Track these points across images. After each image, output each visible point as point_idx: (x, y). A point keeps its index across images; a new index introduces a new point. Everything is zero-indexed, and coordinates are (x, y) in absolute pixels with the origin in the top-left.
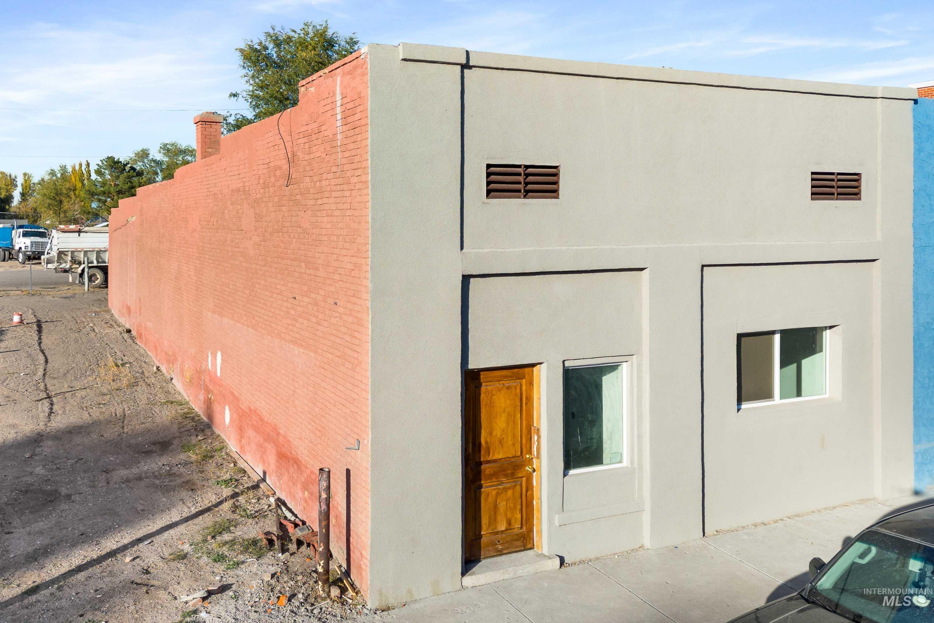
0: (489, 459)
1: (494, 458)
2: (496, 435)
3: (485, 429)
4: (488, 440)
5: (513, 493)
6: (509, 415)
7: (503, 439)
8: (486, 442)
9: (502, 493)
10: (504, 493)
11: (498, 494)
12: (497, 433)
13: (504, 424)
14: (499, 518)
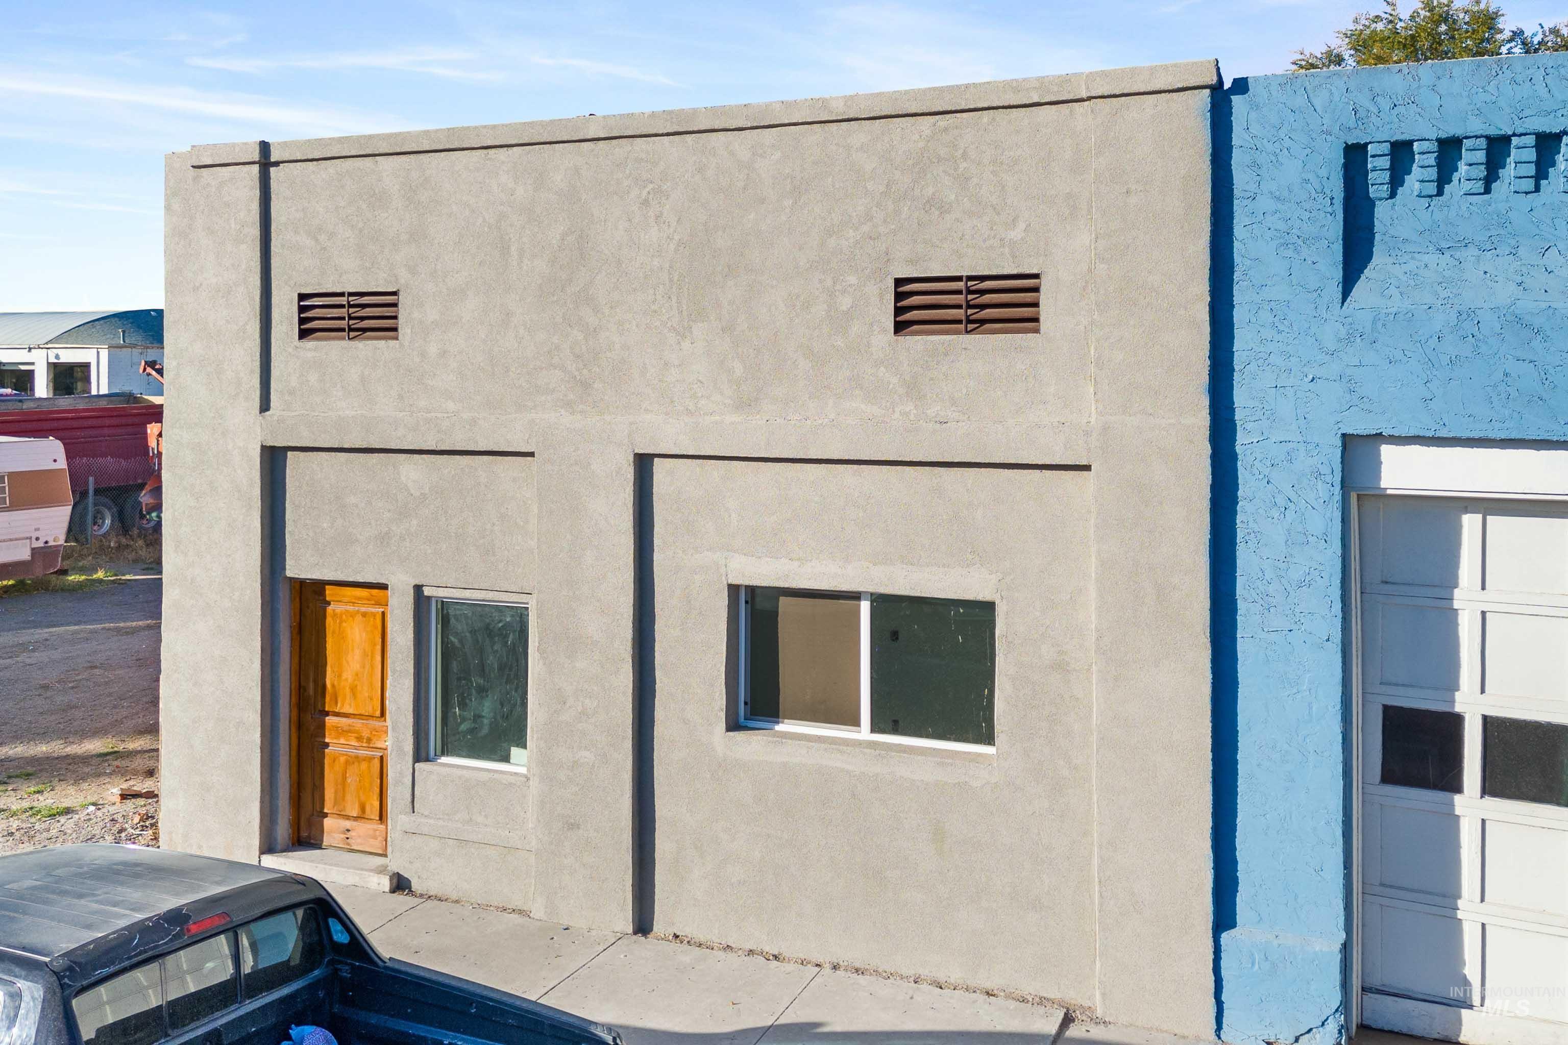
0: (337, 711)
1: (344, 711)
2: (346, 680)
3: (332, 667)
4: (336, 683)
5: (369, 767)
6: (365, 654)
7: (356, 686)
8: (333, 686)
9: (353, 763)
10: (356, 764)
11: (347, 763)
12: (348, 675)
13: (358, 666)
14: (349, 797)
